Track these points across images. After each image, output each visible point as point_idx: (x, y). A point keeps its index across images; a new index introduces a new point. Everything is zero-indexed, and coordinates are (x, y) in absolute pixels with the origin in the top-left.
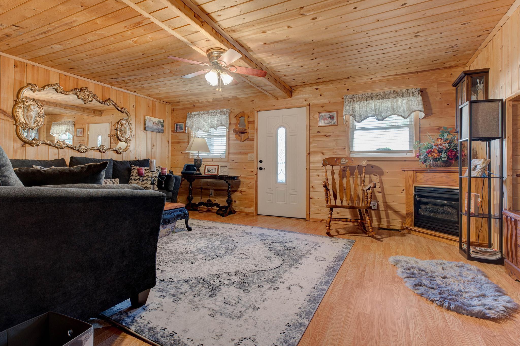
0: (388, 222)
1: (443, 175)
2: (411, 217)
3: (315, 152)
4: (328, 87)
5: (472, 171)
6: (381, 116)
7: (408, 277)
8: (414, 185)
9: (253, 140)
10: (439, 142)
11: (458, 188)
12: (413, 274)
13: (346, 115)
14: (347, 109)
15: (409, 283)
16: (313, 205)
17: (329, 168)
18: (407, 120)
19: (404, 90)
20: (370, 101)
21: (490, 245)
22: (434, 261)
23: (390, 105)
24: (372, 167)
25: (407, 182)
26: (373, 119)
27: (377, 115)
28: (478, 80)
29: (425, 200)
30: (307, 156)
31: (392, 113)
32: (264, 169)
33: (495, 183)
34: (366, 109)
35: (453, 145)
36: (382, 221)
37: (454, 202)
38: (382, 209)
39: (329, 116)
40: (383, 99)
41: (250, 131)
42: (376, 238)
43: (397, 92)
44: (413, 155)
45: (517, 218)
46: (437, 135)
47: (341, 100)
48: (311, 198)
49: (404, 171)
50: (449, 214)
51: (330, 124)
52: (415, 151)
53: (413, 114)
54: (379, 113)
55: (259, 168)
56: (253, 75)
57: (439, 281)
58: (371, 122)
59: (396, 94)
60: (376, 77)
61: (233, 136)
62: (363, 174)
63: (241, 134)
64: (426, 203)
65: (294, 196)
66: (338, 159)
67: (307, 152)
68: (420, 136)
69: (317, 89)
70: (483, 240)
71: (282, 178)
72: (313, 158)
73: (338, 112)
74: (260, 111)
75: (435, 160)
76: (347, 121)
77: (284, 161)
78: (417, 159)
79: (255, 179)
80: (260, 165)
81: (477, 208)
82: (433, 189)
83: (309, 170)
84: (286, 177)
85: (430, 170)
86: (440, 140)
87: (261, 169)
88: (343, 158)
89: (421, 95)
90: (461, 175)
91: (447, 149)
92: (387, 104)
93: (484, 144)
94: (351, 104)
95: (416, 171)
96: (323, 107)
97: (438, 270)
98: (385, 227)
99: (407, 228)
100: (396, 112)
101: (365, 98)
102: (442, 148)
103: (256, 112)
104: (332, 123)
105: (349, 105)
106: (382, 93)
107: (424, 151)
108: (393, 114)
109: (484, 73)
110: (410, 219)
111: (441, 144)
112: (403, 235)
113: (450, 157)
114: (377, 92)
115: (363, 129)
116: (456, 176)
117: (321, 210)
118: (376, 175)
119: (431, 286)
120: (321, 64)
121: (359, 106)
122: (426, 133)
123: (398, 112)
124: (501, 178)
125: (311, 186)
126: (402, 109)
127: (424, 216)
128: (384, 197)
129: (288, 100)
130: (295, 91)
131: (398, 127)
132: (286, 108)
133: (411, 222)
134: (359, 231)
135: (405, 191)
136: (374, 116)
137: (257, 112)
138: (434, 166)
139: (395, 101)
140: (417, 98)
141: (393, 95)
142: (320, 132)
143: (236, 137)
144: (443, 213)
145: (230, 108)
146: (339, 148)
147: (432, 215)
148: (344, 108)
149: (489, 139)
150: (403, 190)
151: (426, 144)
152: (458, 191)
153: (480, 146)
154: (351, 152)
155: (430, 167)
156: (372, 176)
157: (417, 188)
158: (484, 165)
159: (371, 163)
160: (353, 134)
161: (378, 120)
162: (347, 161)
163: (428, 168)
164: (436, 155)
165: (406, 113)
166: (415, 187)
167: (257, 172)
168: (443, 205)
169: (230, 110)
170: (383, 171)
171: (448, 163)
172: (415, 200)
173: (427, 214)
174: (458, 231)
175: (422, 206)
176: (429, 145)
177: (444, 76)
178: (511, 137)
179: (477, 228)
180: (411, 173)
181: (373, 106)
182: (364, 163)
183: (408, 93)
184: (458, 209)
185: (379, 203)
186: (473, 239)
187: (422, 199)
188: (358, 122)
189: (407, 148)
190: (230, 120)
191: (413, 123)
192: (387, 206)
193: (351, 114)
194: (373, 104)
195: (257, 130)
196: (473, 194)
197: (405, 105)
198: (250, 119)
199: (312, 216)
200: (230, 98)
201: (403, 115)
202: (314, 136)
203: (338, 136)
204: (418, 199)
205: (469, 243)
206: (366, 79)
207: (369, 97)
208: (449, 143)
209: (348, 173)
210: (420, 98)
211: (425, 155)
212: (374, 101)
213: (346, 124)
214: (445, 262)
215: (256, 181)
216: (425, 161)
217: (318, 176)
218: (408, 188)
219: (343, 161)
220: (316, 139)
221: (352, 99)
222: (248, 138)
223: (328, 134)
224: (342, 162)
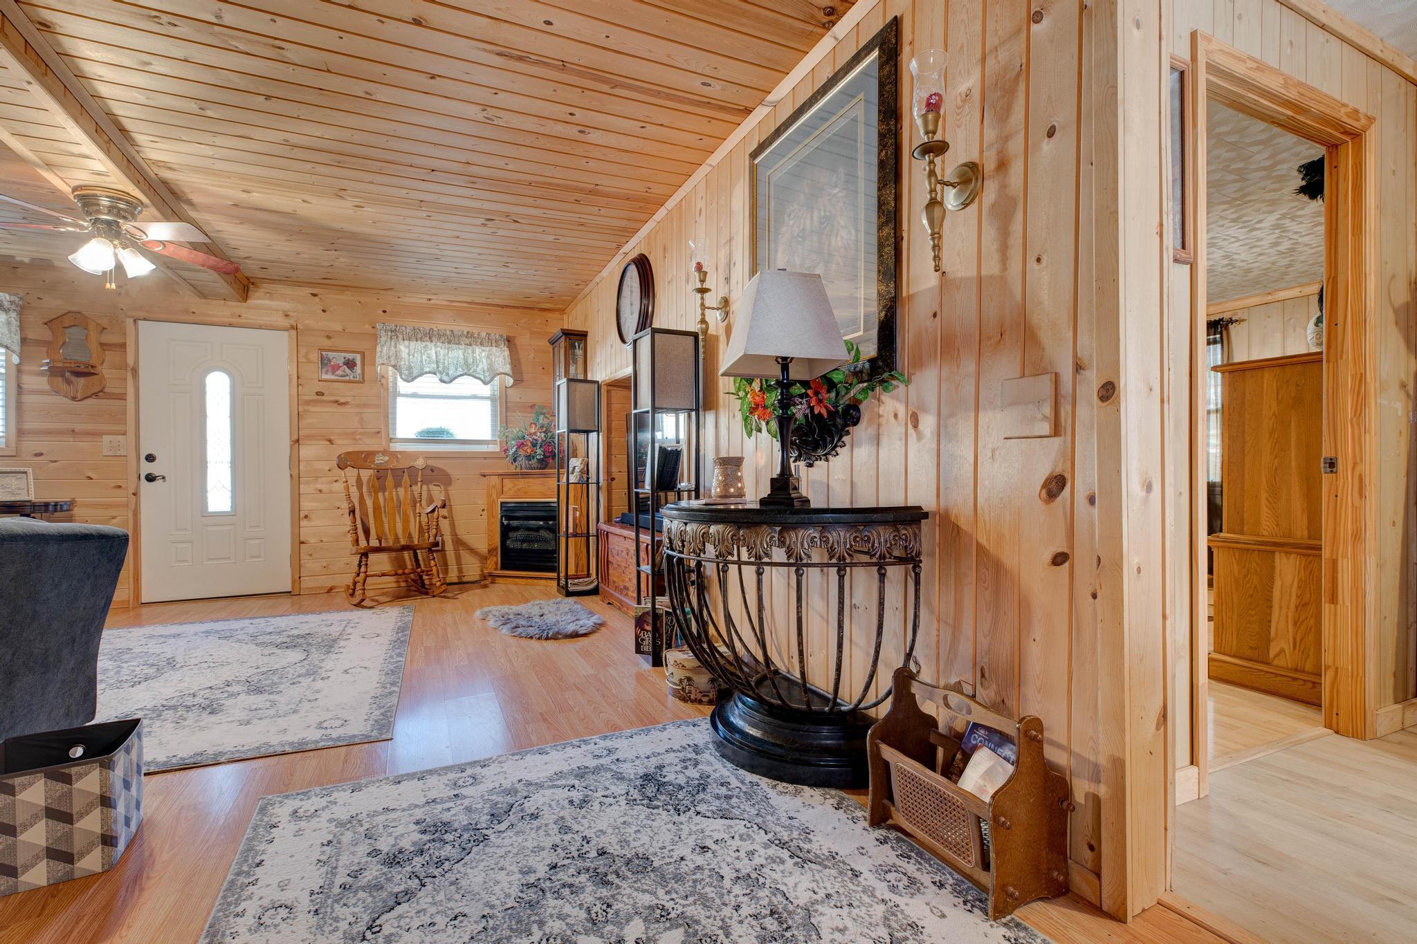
0: (460, 570)
1: (538, 481)
2: (496, 555)
3: (310, 437)
4: (342, 297)
5: (570, 475)
6: (447, 374)
7: (503, 624)
8: (500, 500)
9: (122, 397)
10: (533, 430)
11: (556, 500)
12: (508, 619)
13: (383, 364)
14: (385, 352)
15: (505, 630)
16: (309, 558)
17: (351, 473)
18: (488, 387)
19: (484, 334)
20: (428, 344)
21: (588, 575)
22: (529, 604)
23: (462, 356)
24: (432, 470)
25: (489, 496)
26: (434, 379)
27: (441, 373)
28: (576, 344)
29: (515, 523)
30: (291, 447)
31: (466, 371)
32: (164, 478)
33: (593, 488)
34: (421, 357)
35: (550, 434)
36: (450, 570)
37: (551, 522)
38: (449, 547)
39: (343, 360)
40: (449, 342)
41: (106, 371)
42: (445, 597)
43: (472, 336)
44: (495, 448)
45: (608, 530)
46: (530, 417)
47: (371, 331)
48: (303, 543)
49: (484, 476)
50: (545, 541)
51: (347, 378)
52: (500, 442)
53: (497, 378)
54: (444, 369)
55: (143, 477)
56: (203, 266)
57: (537, 619)
58: (428, 384)
59: (472, 339)
60: (438, 299)
61: (36, 381)
62: (419, 484)
63: (74, 379)
64: (517, 529)
65: (258, 541)
66: (369, 455)
67: (291, 437)
68: (506, 416)
69: (314, 295)
70: (582, 571)
71: (219, 498)
72: (306, 451)
73: (363, 355)
74: (145, 319)
75: (529, 457)
76: (383, 377)
77: (227, 456)
78: (503, 455)
79: (132, 506)
80: (146, 468)
81: (575, 525)
82: (525, 505)
83: (296, 479)
84: (234, 498)
85: (522, 474)
86: (533, 426)
87: (150, 478)
88: (378, 452)
89: (509, 347)
90: (559, 481)
91: (543, 441)
92: (457, 354)
93: (582, 437)
94: (393, 343)
95: (503, 476)
96: (329, 337)
97: (536, 611)
98: (455, 580)
99: (491, 575)
100: (472, 371)
101: (419, 336)
102: (536, 440)
103: (132, 320)
104: (351, 377)
105: (388, 344)
106: (448, 333)
107: (513, 442)
108: (466, 374)
109: (583, 336)
110: (495, 559)
111: (535, 433)
112: (485, 586)
113: (547, 454)
114: (441, 327)
115: (415, 395)
116: (553, 483)
117: (328, 565)
118: (438, 486)
119: (529, 624)
120: (341, 260)
121: (407, 351)
122: (515, 412)
123: (475, 371)
124: (598, 483)
125: (302, 515)
126: (480, 367)
127: (514, 550)
128: (453, 526)
129: (235, 307)
130: (258, 287)
131: (475, 397)
132: (230, 325)
133: (496, 563)
134: (412, 593)
135: (485, 512)
136: (435, 374)
137: (135, 321)
138: (527, 469)
139: (470, 351)
140: (502, 351)
141: (465, 339)
142: (323, 394)
143: (50, 383)
144: (538, 541)
145: (21, 294)
146: (368, 430)
147: (525, 546)
148: (379, 349)
149: (587, 432)
150: (483, 510)
151: (515, 431)
152: (556, 505)
153: (579, 439)
154: (391, 439)
155: (521, 469)
156: (432, 487)
157: (504, 505)
158: (582, 466)
159: (431, 463)
160: (395, 403)
161: (442, 381)
162: (386, 458)
163: (518, 470)
164: (529, 451)
165: (487, 374)
166: (502, 503)
167: (138, 486)
168: (538, 529)
169: (21, 299)
170: (450, 478)
171: (544, 463)
172: (502, 523)
173: (518, 545)
174: (556, 564)
175: (511, 534)
176: (520, 434)
177: (538, 321)
178: (606, 431)
179: (576, 555)
180: (495, 480)
181: (433, 352)
182: (420, 463)
183: (489, 341)
184: (554, 530)
185: (445, 538)
186: (572, 571)
187: (511, 522)
188: (405, 380)
189: (487, 435)
190: (21, 327)
191: (497, 393)
192: (457, 542)
193: (393, 363)
194: (435, 351)
195: (135, 371)
196: (571, 507)
197: (484, 361)
198: (109, 338)
199: (307, 583)
200: (22, 263)
201: (482, 377)
202: (308, 403)
203: (366, 405)
204: (505, 522)
205: (567, 577)
206: (421, 299)
207: (425, 335)
208: (545, 432)
209: (390, 481)
210: (507, 353)
211: (514, 450)
212: (434, 343)
213: (381, 381)
214: (541, 602)
215: (136, 513)
216: (515, 460)
217: (320, 491)
218: (491, 504)
219: (380, 459)
220: (312, 409)
221: (394, 334)
222: (101, 391)
223: (342, 400)
224: (377, 462)
